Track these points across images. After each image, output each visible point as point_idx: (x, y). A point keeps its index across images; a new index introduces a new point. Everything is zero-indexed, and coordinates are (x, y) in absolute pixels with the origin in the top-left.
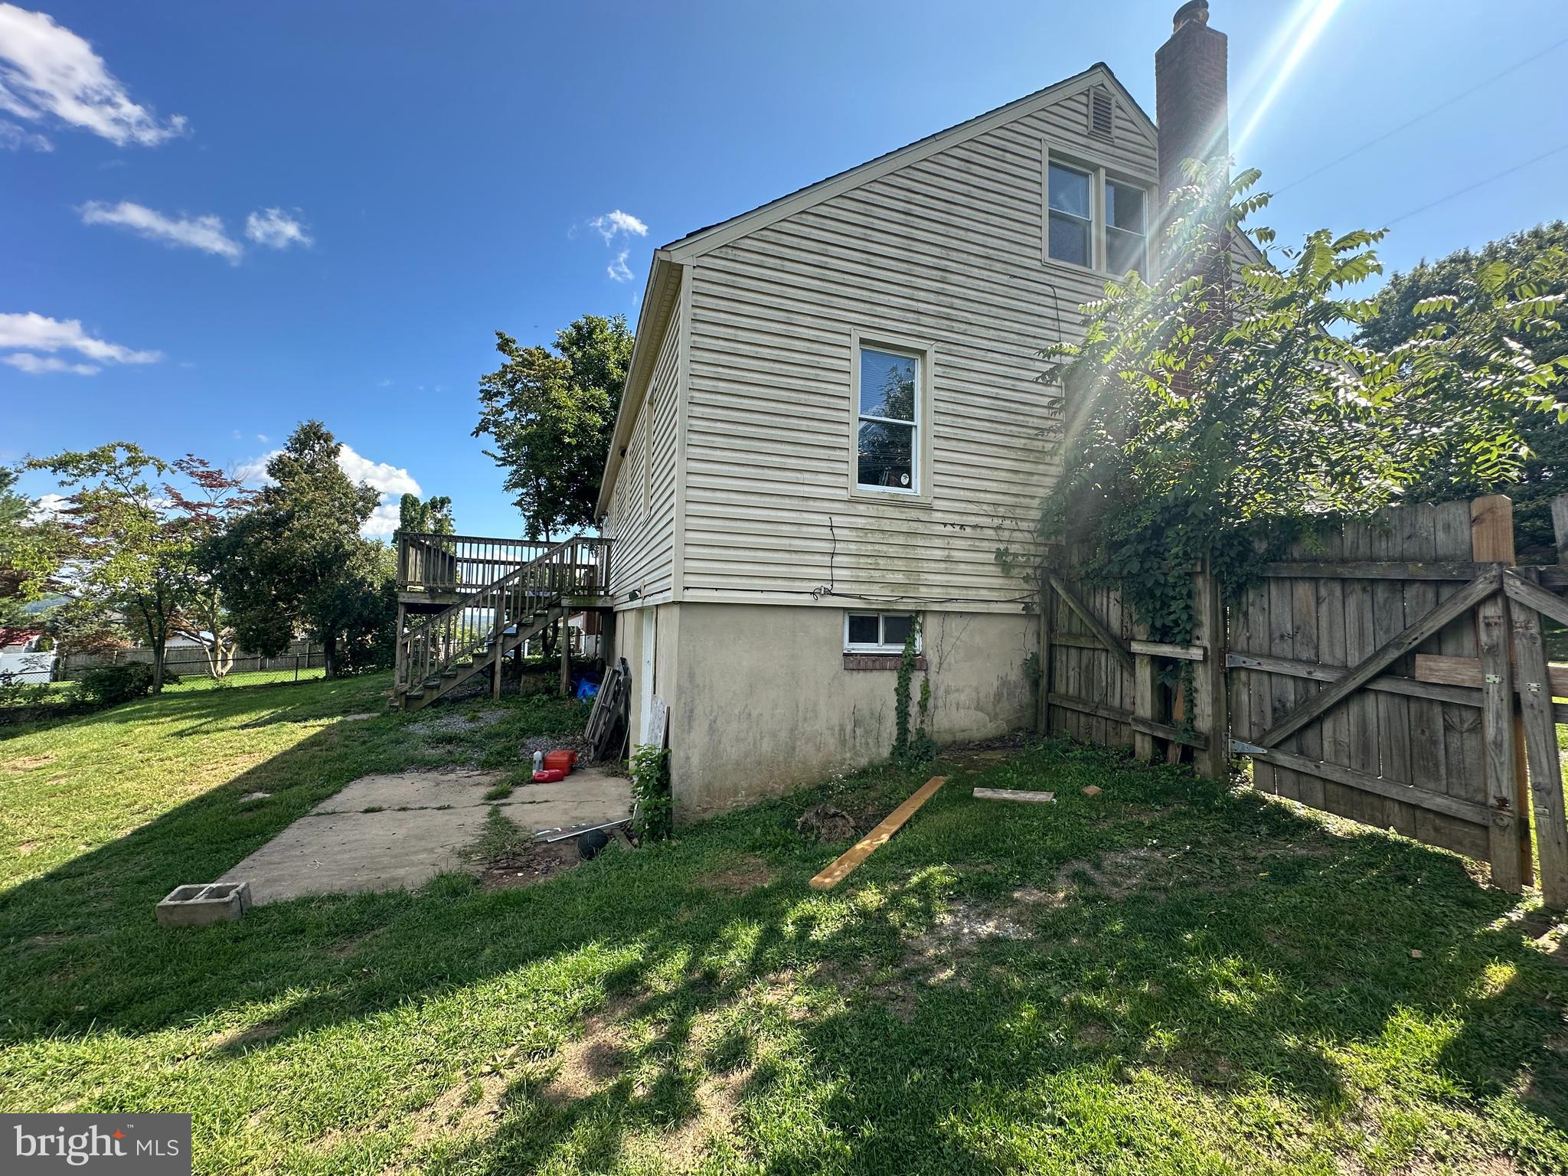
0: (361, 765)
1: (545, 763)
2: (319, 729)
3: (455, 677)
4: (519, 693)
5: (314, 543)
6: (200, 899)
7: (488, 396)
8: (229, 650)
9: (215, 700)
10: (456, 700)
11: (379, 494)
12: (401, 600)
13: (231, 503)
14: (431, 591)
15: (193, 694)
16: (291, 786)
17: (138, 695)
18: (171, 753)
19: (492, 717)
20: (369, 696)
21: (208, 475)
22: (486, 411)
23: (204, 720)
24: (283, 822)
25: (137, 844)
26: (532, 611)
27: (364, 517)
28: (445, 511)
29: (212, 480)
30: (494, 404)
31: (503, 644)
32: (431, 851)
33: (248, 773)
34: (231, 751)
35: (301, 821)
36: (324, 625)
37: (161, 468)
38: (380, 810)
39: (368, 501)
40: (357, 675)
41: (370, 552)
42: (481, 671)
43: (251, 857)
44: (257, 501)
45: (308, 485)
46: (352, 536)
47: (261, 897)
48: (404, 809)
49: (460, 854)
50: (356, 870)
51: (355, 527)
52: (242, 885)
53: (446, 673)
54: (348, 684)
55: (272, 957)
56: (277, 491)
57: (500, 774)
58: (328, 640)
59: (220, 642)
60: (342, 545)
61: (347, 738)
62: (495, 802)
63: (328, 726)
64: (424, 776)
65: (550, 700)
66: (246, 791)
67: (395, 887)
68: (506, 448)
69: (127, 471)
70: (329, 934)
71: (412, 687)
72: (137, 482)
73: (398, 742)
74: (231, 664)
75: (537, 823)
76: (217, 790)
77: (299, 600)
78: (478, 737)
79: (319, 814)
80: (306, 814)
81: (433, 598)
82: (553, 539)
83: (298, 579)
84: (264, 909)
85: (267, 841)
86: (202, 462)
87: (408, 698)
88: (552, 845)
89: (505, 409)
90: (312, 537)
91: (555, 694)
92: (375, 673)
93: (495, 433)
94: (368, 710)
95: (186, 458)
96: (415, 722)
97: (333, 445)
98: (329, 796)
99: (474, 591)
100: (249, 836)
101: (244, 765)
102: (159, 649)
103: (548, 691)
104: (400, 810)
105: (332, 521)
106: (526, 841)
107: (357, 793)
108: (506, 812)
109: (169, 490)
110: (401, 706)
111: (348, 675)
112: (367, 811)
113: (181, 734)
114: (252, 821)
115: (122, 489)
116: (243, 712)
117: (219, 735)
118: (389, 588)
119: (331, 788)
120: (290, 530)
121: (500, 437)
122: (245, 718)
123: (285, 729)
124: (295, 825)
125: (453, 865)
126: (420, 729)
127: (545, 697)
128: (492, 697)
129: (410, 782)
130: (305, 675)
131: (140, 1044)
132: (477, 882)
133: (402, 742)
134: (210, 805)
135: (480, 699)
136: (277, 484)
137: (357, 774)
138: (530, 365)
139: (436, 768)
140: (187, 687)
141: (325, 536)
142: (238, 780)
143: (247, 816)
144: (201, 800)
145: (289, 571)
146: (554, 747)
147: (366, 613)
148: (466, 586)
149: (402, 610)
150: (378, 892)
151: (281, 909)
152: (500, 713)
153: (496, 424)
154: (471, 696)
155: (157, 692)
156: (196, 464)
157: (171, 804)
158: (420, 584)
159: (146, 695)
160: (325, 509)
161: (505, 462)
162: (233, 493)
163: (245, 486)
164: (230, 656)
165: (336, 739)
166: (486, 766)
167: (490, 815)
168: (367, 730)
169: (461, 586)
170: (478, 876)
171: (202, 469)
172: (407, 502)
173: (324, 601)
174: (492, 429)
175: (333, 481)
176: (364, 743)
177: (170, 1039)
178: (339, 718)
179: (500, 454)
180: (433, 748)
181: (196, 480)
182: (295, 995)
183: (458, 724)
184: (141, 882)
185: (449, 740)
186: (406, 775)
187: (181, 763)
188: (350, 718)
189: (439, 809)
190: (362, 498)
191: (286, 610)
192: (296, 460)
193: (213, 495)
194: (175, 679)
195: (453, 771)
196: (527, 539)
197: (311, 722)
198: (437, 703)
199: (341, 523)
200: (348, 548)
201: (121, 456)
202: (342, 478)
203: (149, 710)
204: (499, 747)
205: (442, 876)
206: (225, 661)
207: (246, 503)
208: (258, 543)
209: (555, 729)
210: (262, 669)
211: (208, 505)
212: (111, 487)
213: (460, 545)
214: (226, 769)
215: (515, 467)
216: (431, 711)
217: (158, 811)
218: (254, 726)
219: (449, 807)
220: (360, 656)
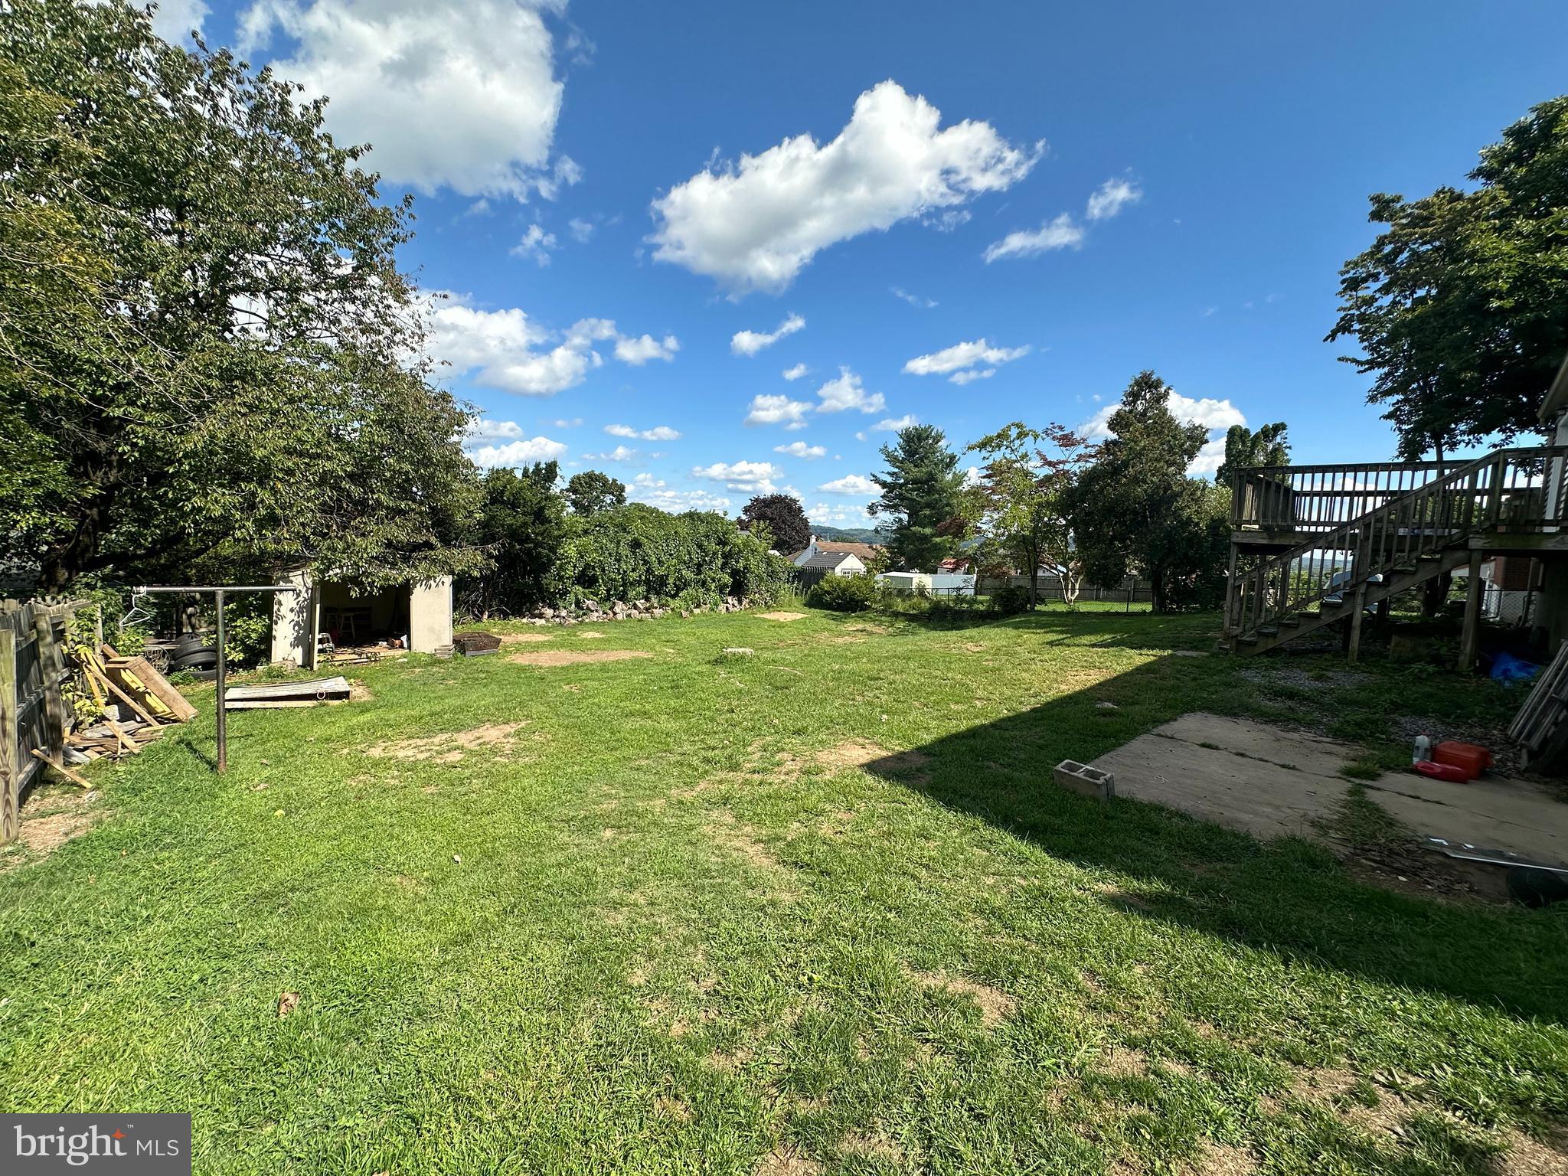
0: (1194, 700)
1: (1434, 753)
2: (1152, 658)
3: (1297, 626)
4: (1386, 657)
5: (1145, 487)
6: (1080, 774)
7: (1353, 284)
8: (1076, 581)
9: (1070, 620)
10: (1295, 653)
11: (1207, 430)
12: (1234, 539)
13: (1080, 458)
14: (1266, 529)
15: (1054, 614)
16: (1133, 704)
17: (1021, 610)
18: (1046, 657)
19: (1346, 680)
20: (1196, 634)
21: (1065, 437)
22: (1348, 305)
23: (1065, 636)
24: (1131, 732)
25: (1035, 719)
26: (1414, 555)
27: (1191, 458)
28: (1278, 439)
29: (1067, 441)
30: (1360, 294)
31: (1365, 595)
32: (1277, 807)
33: (1100, 684)
34: (1085, 664)
35: (1145, 736)
36: (1152, 564)
37: (1036, 437)
38: (1217, 748)
39: (1196, 438)
40: (1181, 613)
41: (1195, 490)
42: (1329, 626)
43: (1110, 754)
44: (1099, 452)
45: (1141, 433)
46: (1178, 477)
47: (1121, 790)
48: (1242, 755)
49: (1313, 824)
50: (1199, 798)
51: (1182, 467)
52: (1109, 775)
53: (1285, 620)
54: (1174, 621)
55: (1136, 844)
56: (1115, 443)
57: (1361, 750)
58: (1154, 576)
59: (1070, 574)
60: (1169, 487)
61: (1179, 671)
62: (1358, 781)
63: (1161, 657)
64: (1263, 726)
65: (1439, 673)
66: (1099, 699)
67: (1243, 830)
68: (1373, 349)
69: (1017, 442)
70: (1180, 846)
71: (1244, 632)
72: (1022, 450)
73: (1228, 685)
74: (1077, 592)
75: (1423, 825)
76: (1080, 692)
77: (1131, 539)
78: (1327, 699)
79: (1159, 735)
80: (1148, 731)
81: (1271, 538)
82: (1448, 456)
83: (1131, 520)
84: (1124, 801)
85: (1120, 745)
86: (1061, 428)
87: (1239, 643)
88: (1453, 862)
89: (1378, 295)
90: (1145, 482)
91: (1448, 666)
92: (1198, 613)
93: (1360, 331)
94: (1195, 648)
95: (1050, 426)
96: (1248, 668)
97: (1163, 390)
98: (1167, 721)
99: (1328, 529)
100: (1106, 737)
101: (1095, 678)
102: (1034, 578)
103: (1436, 659)
104: (1238, 754)
105: (1161, 464)
106: (1409, 842)
107: (1192, 725)
108: (1373, 796)
109: (1039, 453)
110: (1231, 649)
111: (1172, 612)
112: (1203, 745)
113: (1051, 643)
114: (1107, 725)
115: (1014, 458)
116: (1091, 634)
117: (1077, 649)
118: (1214, 528)
119: (1168, 715)
120: (1125, 477)
121: (1365, 335)
122: (1094, 639)
123: (1124, 653)
124: (1140, 738)
125: (1307, 833)
126: (1254, 677)
127: (1431, 668)
128: (1346, 656)
129: (1245, 729)
130: (1136, 607)
131: (1054, 862)
132: (1340, 863)
133: (1235, 687)
134: (1076, 703)
135: (1327, 656)
136: (1114, 436)
137: (1190, 708)
138: (1425, 220)
139: (1274, 722)
140: (1050, 608)
141: (1154, 479)
142: (1092, 688)
143: (1102, 720)
144: (1070, 697)
145: (1124, 514)
146: (1450, 736)
147: (1191, 553)
148: (1310, 523)
149: (1234, 550)
150: (1224, 828)
151: (1141, 807)
152: (1358, 677)
153: (1362, 319)
154: (1314, 651)
155: (1032, 609)
156: (1056, 430)
157: (1051, 695)
158: (1255, 523)
159: (1026, 611)
160: (1156, 453)
161: (1372, 365)
162: (1081, 450)
163: (1090, 442)
164: (1077, 586)
165: (1168, 671)
166: (1340, 735)
167: (1351, 793)
168: (1197, 667)
169: (1303, 523)
170: (1341, 857)
171: (1061, 433)
172: (1235, 435)
173: (1153, 540)
174: (1356, 326)
175: (1164, 424)
176: (1195, 679)
177: (1071, 868)
178: (1170, 652)
179: (1366, 356)
180: (1270, 700)
181: (1056, 443)
182: (1158, 886)
183: (1301, 679)
184: (1040, 747)
185: (1291, 695)
186: (1241, 721)
187: (1054, 666)
188: (1180, 653)
189: (1283, 766)
190: (1189, 438)
191: (1120, 548)
192: (1131, 412)
193: (1067, 453)
194: (1042, 601)
195: (1295, 730)
196: (1401, 460)
197: (1145, 651)
198: (1272, 653)
199: (1169, 466)
200: (1176, 489)
201: (1014, 432)
202: (1171, 420)
203: (1030, 622)
204: (1358, 718)
205: (1294, 839)
206: (1073, 590)
207: (1091, 456)
208: (1102, 489)
209: (1450, 713)
210: (1097, 599)
211: (1063, 462)
212: (1008, 456)
213: (1298, 476)
214: (1084, 678)
215: (1386, 369)
216: (1266, 660)
217: (1044, 699)
218: (1101, 646)
219: (1294, 768)
220: (1184, 595)
